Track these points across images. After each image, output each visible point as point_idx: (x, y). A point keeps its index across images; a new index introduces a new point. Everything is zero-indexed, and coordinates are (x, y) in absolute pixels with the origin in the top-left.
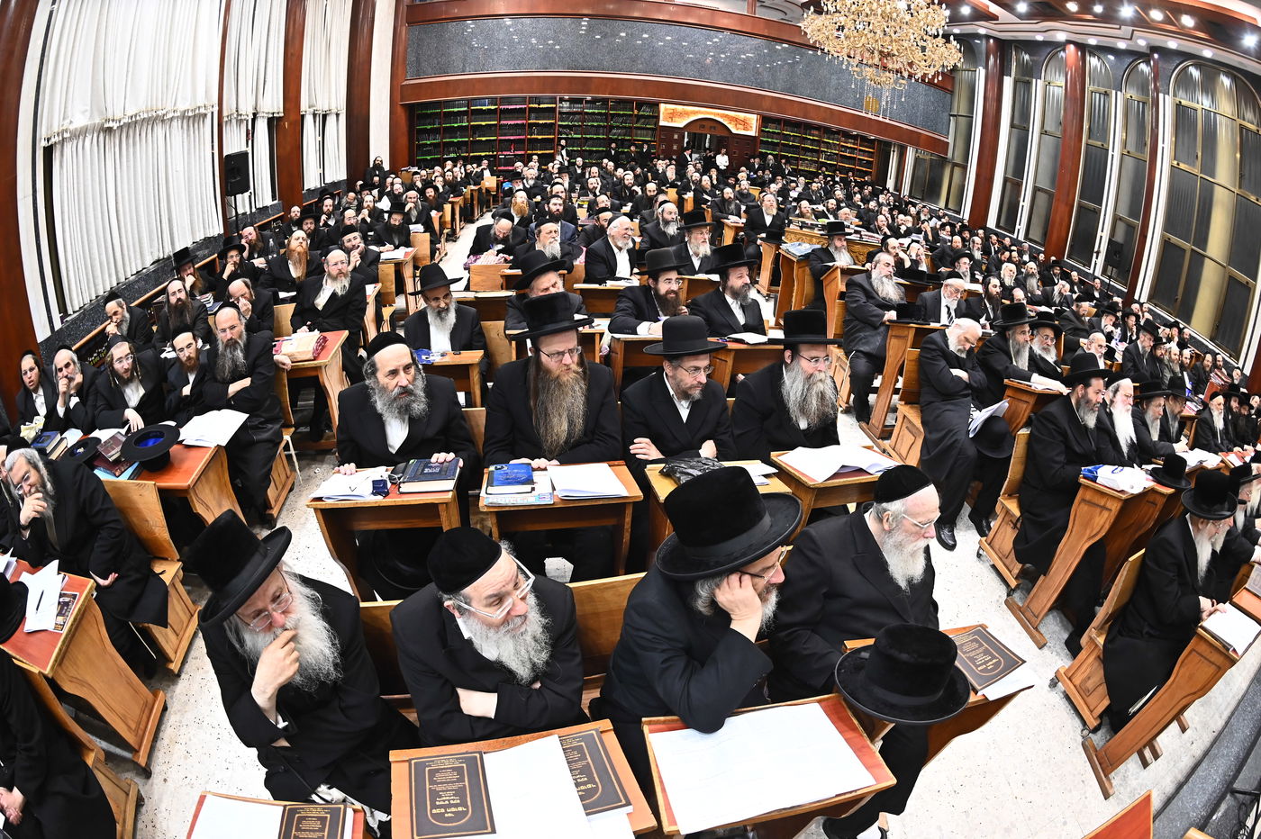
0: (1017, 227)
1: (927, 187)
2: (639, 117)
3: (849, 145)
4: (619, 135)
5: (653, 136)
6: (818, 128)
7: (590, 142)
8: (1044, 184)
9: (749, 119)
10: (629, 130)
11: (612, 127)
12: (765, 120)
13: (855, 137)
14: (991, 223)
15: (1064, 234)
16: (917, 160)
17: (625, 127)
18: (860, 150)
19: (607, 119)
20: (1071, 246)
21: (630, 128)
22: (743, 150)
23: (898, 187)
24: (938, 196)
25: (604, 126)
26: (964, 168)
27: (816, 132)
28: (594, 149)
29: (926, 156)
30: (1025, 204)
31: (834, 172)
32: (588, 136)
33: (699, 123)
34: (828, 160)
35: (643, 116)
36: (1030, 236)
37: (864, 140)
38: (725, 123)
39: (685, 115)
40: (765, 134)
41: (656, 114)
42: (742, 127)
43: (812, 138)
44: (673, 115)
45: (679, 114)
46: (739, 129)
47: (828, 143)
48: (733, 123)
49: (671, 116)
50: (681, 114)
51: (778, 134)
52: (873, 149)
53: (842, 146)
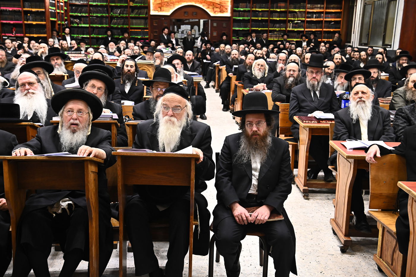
2: (133, 8)
4: (118, 24)
5: (145, 24)
7: (96, 31)
9: (224, 2)
10: (126, 20)
11: (112, 18)
12: (236, 2)
17: (122, 17)
19: (107, 10)
21: (126, 18)
25: (106, 17)
27: (282, 5)
28: (100, 36)
32: (94, 26)
33: (183, 10)
34: (296, 28)
35: (136, 7)
38: (204, 8)
39: (171, 4)
40: (238, 13)
41: (146, 5)
42: (218, 10)
43: (278, 10)
44: (162, 5)
45: (166, 3)
46: (217, 12)
47: (296, 12)
48: (211, 7)
49: (160, 6)
50: (168, 4)
51: (249, 11)
52: (341, 9)
53: (309, 13)
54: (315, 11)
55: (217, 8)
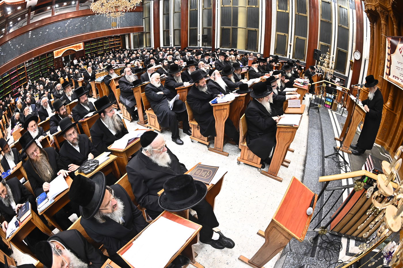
0: (170, 43)
1: (139, 43)
2: (48, 58)
4: (44, 67)
6: (102, 39)
8: (177, 27)
9: (80, 45)
11: (41, 66)
12: (85, 43)
13: (113, 37)
14: (162, 45)
15: (186, 39)
16: (134, 37)
17: (45, 64)
18: (116, 40)
19: (39, 63)
20: (190, 42)
22: (81, 55)
23: (130, 47)
24: (143, 44)
25: (39, 66)
26: (149, 33)
27: (101, 41)
29: (136, 34)
30: (171, 36)
31: (109, 51)
32: (35, 72)
36: (175, 44)
37: (117, 37)
38: (73, 49)
40: (86, 47)
42: (78, 48)
43: (100, 43)
47: (106, 42)
48: (76, 48)
51: (90, 46)
52: (120, 38)
53: (110, 41)
54: (112, 40)
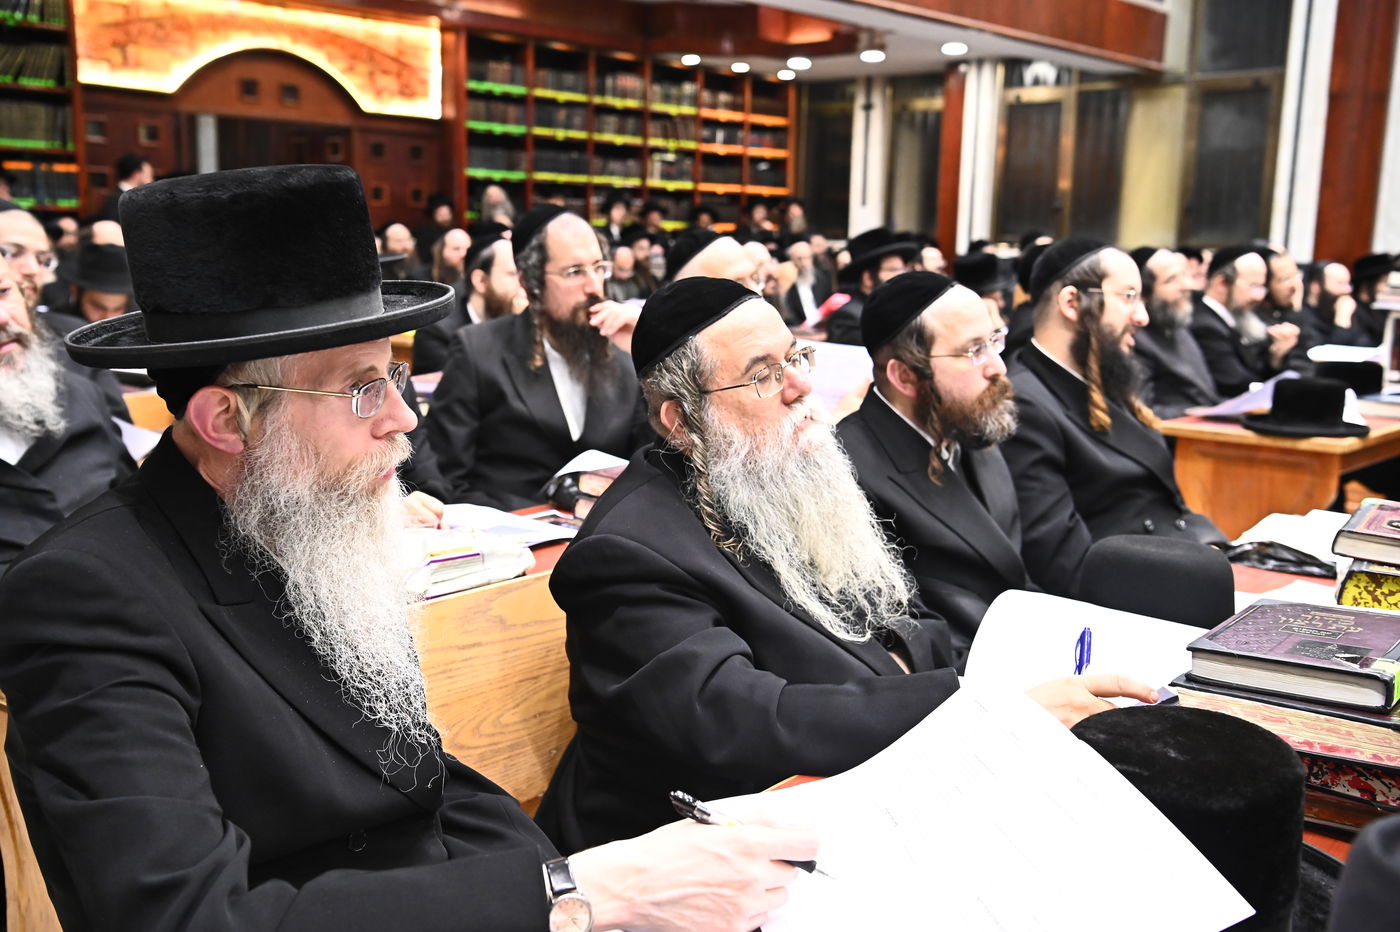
3: (723, 115)
5: (57, 131)
6: (635, 64)
9: (415, 45)
12: (473, 49)
13: (735, 85)
18: (757, 129)
27: (632, 81)
33: (237, 73)
34: (670, 179)
37: (767, 88)
39: (178, 36)
40: (481, 106)
41: (57, 25)
43: (619, 104)
44: (127, 34)
45: (151, 28)
46: (386, 96)
47: (670, 117)
48: (362, 68)
49: (120, 36)
50: (160, 33)
51: (520, 101)
52: (783, 113)
53: (705, 122)
54: (721, 114)
55: (385, 72)
